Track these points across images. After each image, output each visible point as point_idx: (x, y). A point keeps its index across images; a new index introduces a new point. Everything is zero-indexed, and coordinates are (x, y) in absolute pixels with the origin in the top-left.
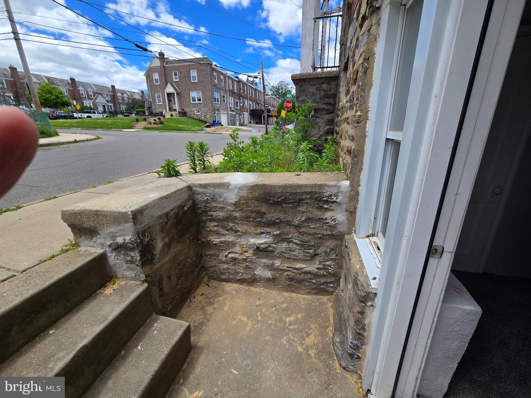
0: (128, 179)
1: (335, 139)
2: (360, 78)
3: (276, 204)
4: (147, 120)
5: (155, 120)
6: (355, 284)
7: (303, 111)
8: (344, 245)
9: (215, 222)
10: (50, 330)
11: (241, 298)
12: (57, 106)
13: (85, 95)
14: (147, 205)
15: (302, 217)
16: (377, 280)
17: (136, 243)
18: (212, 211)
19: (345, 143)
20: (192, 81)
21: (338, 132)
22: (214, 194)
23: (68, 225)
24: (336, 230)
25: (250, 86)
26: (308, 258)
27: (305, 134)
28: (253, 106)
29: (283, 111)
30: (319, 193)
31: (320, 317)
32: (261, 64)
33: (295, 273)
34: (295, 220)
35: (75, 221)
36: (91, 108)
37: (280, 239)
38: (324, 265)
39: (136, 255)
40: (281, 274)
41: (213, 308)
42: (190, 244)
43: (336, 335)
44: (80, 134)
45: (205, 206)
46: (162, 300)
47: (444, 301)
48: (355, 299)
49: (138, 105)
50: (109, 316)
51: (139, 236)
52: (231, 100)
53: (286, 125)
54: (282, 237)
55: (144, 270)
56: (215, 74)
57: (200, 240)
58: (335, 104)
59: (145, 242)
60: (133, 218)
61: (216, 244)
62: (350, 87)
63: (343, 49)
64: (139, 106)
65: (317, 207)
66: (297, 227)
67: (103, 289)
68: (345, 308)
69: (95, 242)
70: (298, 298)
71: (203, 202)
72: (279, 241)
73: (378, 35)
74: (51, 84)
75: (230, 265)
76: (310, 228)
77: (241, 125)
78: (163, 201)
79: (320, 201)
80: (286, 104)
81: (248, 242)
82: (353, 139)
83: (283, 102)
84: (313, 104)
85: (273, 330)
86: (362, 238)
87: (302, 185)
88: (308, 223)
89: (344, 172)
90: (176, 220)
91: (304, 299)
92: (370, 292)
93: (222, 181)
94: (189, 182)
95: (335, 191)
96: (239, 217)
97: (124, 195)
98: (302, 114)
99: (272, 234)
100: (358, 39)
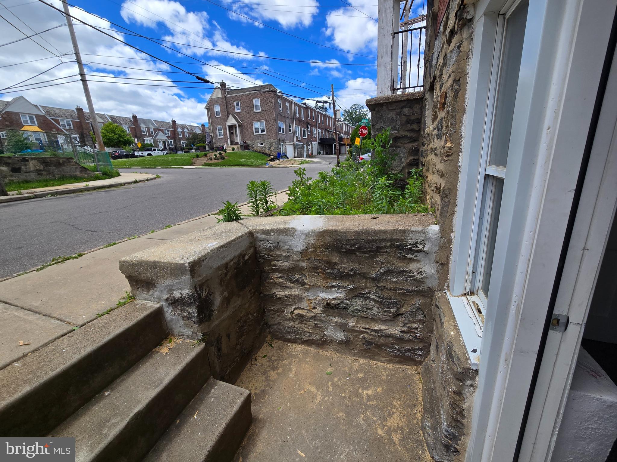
0: (187, 222)
1: (420, 171)
2: (450, 103)
3: (349, 252)
4: (207, 155)
5: (215, 155)
6: (450, 356)
7: (380, 141)
8: (434, 305)
9: (279, 273)
10: (105, 392)
11: (308, 362)
12: (119, 145)
13: (146, 132)
14: (205, 256)
15: (380, 268)
16: (478, 353)
17: (193, 297)
18: (275, 261)
19: (433, 178)
20: (255, 111)
21: (425, 163)
22: (278, 241)
23: (126, 277)
24: (424, 285)
25: (318, 112)
26: (389, 318)
27: (383, 167)
28: (322, 134)
29: (357, 139)
30: (402, 240)
31: (405, 393)
32: (331, 87)
33: (374, 336)
34: (372, 272)
35: (133, 272)
36: (151, 146)
37: (354, 294)
38: (409, 328)
39: (193, 311)
40: (356, 337)
41: (277, 373)
42: (251, 297)
43: (426, 418)
44: (141, 173)
45: (268, 255)
46: (220, 362)
47: (572, 388)
48: (449, 376)
49: (199, 139)
50: (164, 379)
51: (196, 290)
52: (298, 129)
53: (362, 154)
54: (356, 291)
55: (201, 327)
56: (280, 101)
57: (263, 294)
58: (419, 130)
59: (203, 297)
60: (191, 271)
61: (280, 298)
62: (438, 112)
63: (428, 66)
64: (199, 141)
65: (398, 257)
66: (375, 280)
67: (159, 347)
68: (437, 384)
69: (152, 295)
70: (377, 367)
71: (266, 250)
72: (353, 297)
73: (470, 52)
74: (114, 123)
75: (296, 323)
76: (391, 281)
77: (309, 156)
78: (222, 250)
79: (403, 249)
80: (360, 131)
81: (317, 296)
82: (442, 175)
83: (357, 128)
84: (393, 132)
85: (346, 405)
86: (457, 296)
87: (380, 231)
88: (389, 277)
89: (432, 213)
90: (236, 270)
91: (385, 368)
92: (468, 369)
93: (287, 226)
94: (251, 228)
95: (421, 238)
96: (306, 267)
97: (182, 243)
98: (379, 144)
99: (344, 288)
100: (445, 56)
